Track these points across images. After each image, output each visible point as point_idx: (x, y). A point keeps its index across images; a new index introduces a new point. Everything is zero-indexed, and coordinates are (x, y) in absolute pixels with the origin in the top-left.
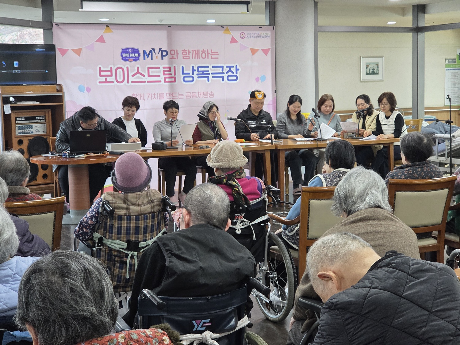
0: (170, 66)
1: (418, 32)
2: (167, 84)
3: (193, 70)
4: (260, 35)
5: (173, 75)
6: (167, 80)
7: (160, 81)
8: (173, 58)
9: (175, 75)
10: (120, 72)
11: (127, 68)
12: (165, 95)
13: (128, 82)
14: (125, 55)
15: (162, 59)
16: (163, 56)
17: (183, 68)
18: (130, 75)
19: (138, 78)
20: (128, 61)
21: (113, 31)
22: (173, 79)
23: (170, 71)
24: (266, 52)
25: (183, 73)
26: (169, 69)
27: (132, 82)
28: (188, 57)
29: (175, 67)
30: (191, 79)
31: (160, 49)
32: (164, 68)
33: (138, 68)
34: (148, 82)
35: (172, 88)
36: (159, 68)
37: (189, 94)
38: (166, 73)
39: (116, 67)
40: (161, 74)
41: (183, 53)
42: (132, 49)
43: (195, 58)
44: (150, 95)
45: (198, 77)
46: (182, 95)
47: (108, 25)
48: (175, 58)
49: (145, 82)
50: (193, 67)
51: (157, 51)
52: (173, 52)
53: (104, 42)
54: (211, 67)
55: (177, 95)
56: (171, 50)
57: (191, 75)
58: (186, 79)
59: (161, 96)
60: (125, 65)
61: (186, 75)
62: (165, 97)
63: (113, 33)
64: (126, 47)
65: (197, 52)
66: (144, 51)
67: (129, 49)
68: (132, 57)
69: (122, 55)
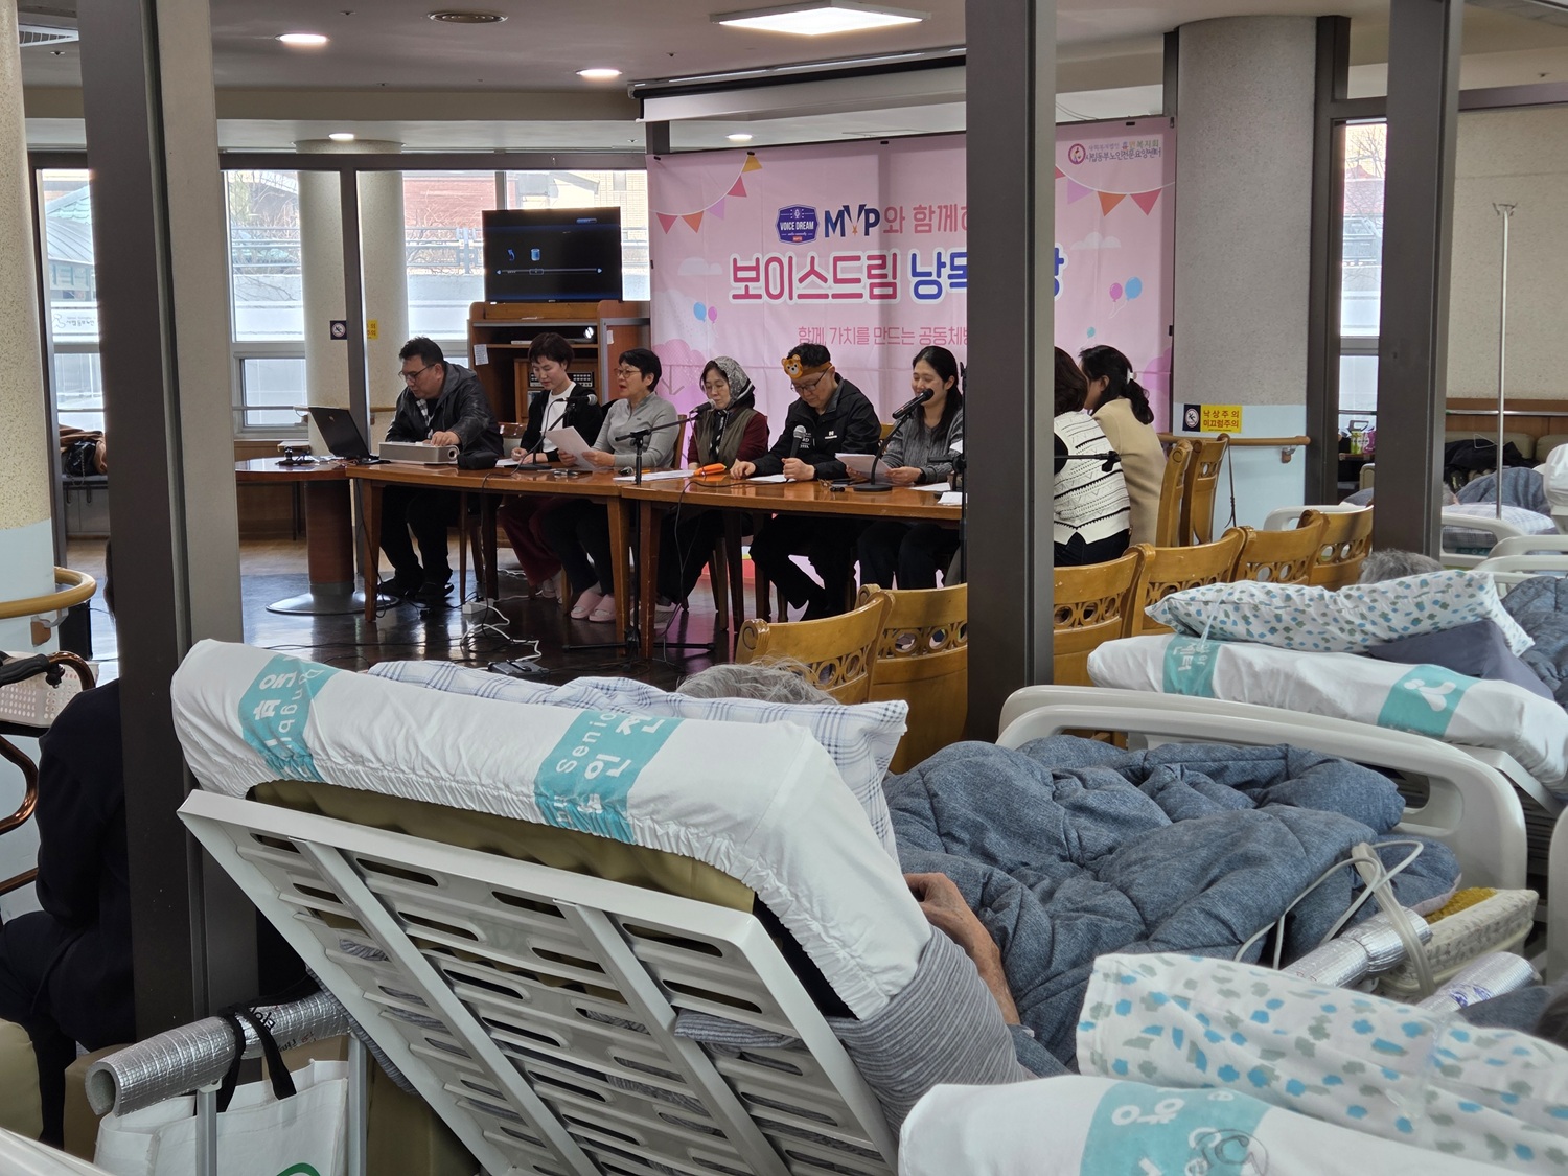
0: (884, 252)
2: (877, 302)
3: (941, 265)
4: (1128, 149)
5: (890, 279)
6: (877, 291)
7: (860, 296)
8: (890, 231)
9: (894, 277)
10: (774, 269)
11: (791, 259)
12: (871, 332)
13: (791, 298)
14: (786, 226)
15: (867, 234)
16: (868, 225)
17: (914, 256)
18: (796, 278)
19: (812, 285)
20: (792, 240)
21: (762, 163)
22: (889, 291)
23: (883, 266)
25: (915, 274)
26: (880, 262)
27: (800, 296)
28: (927, 228)
29: (895, 255)
30: (933, 290)
31: (862, 207)
32: (870, 258)
33: (813, 259)
34: (835, 296)
35: (886, 313)
36: (858, 258)
37: (928, 332)
38: (874, 272)
39: (766, 258)
40: (864, 275)
41: (916, 214)
42: (800, 208)
43: (945, 230)
44: (838, 331)
45: (952, 285)
46: (910, 332)
47: (752, 151)
48: (896, 231)
49: (826, 296)
50: (939, 254)
51: (854, 211)
52: (891, 215)
53: (744, 194)
55: (899, 331)
56: (889, 209)
57: (934, 277)
58: (923, 290)
59: (862, 336)
60: (787, 250)
61: (923, 278)
62: (872, 338)
63: (763, 169)
64: (787, 204)
65: (950, 212)
66: (827, 214)
67: (794, 209)
68: (801, 231)
69: (779, 226)
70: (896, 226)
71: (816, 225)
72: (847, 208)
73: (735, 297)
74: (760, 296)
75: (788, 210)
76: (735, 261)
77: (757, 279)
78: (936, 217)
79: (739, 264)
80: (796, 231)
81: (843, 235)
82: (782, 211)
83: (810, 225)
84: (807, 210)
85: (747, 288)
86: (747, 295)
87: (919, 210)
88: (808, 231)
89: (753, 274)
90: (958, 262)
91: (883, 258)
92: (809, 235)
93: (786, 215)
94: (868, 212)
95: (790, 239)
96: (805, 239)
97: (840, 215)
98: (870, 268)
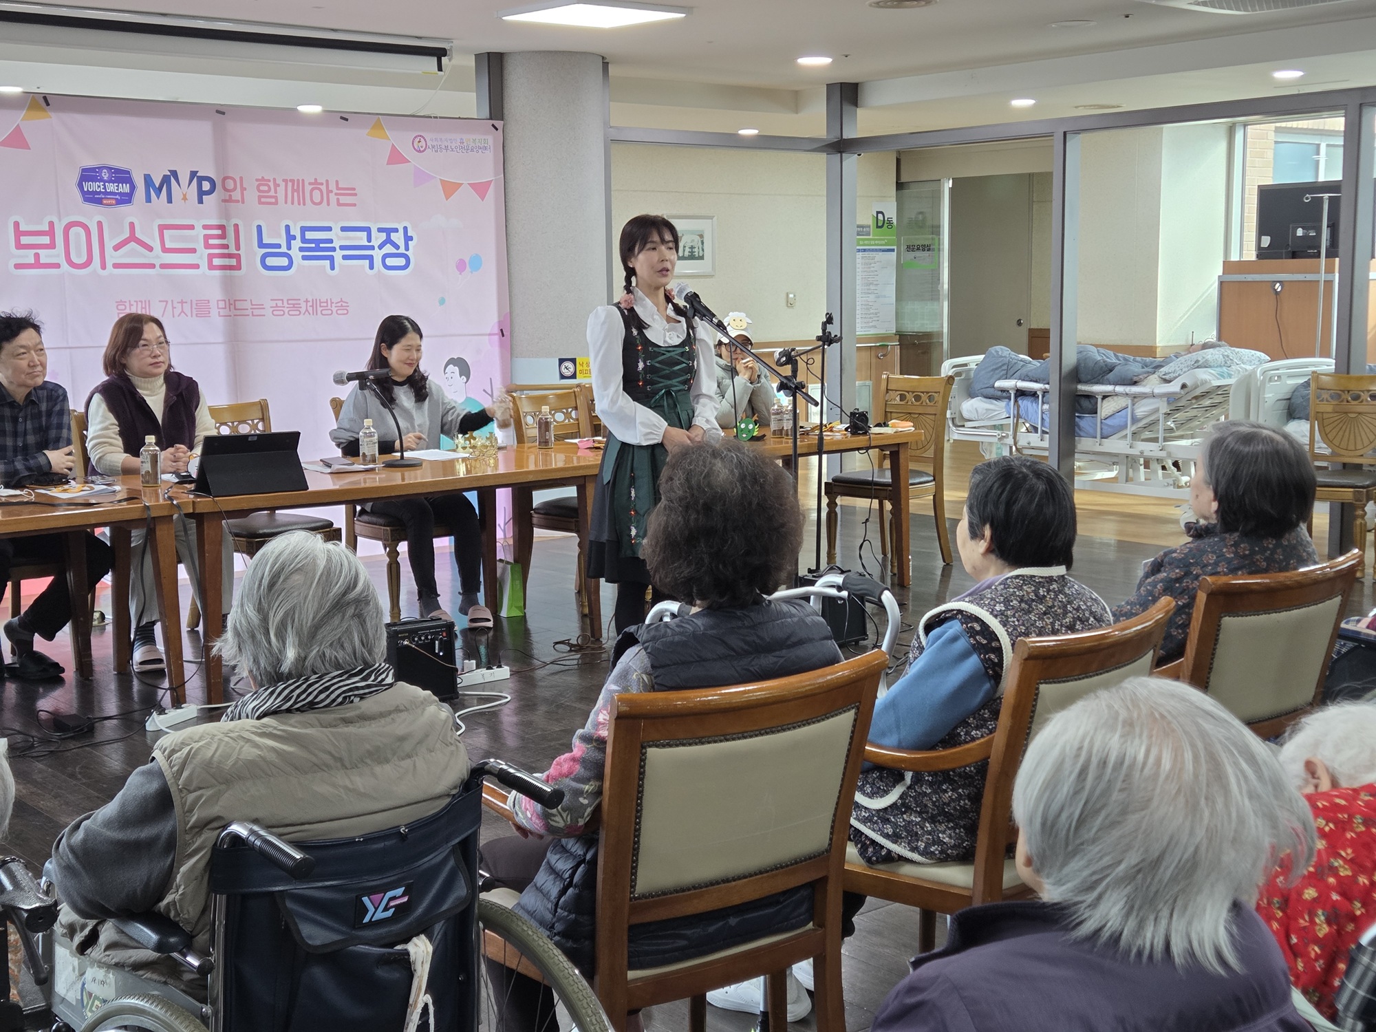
0: (224, 222)
1: (841, 152)
2: (217, 273)
3: (290, 237)
4: (465, 144)
5: (233, 250)
6: (216, 262)
7: (196, 266)
8: (228, 200)
9: (238, 248)
10: (78, 235)
11: (100, 224)
12: (213, 305)
13: (104, 267)
15: (201, 201)
16: (201, 194)
17: (259, 228)
18: (109, 244)
19: (132, 253)
20: (101, 203)
21: (51, 114)
22: (233, 262)
23: (223, 236)
24: (480, 189)
25: (261, 245)
26: (219, 232)
27: (116, 266)
28: (273, 200)
29: (236, 226)
30: (284, 262)
31: (193, 174)
32: (206, 227)
33: (132, 225)
34: (163, 266)
35: (228, 286)
36: (192, 227)
37: (280, 303)
38: (212, 242)
39: (65, 222)
40: (200, 245)
41: (258, 186)
42: (110, 169)
43: (293, 203)
44: (170, 303)
45: (304, 258)
46: (261, 307)
48: (237, 201)
49: (152, 266)
50: (288, 228)
51: (184, 177)
52: (230, 184)
53: (26, 146)
54: (336, 229)
55: (247, 305)
56: (225, 179)
57: (284, 249)
58: (271, 261)
59: (201, 309)
60: (93, 215)
61: (270, 249)
62: (214, 312)
63: (54, 120)
64: (90, 163)
65: (297, 187)
66: (148, 180)
67: (101, 168)
68: (112, 193)
69: (80, 186)
70: (236, 195)
71: (133, 188)
72: (174, 173)
73: (18, 266)
74: (57, 266)
75: (93, 170)
76: (17, 224)
77: (52, 246)
78: (281, 190)
79: (23, 228)
80: (106, 193)
81: (170, 201)
82: (84, 170)
83: (125, 188)
84: (118, 171)
85: (37, 256)
86: (37, 264)
87: (262, 182)
88: (120, 194)
89: (46, 240)
90: (309, 235)
91: (222, 227)
92: (126, 199)
93: (88, 175)
94: (201, 179)
95: (99, 202)
96: (119, 202)
97: (166, 180)
98: (207, 237)
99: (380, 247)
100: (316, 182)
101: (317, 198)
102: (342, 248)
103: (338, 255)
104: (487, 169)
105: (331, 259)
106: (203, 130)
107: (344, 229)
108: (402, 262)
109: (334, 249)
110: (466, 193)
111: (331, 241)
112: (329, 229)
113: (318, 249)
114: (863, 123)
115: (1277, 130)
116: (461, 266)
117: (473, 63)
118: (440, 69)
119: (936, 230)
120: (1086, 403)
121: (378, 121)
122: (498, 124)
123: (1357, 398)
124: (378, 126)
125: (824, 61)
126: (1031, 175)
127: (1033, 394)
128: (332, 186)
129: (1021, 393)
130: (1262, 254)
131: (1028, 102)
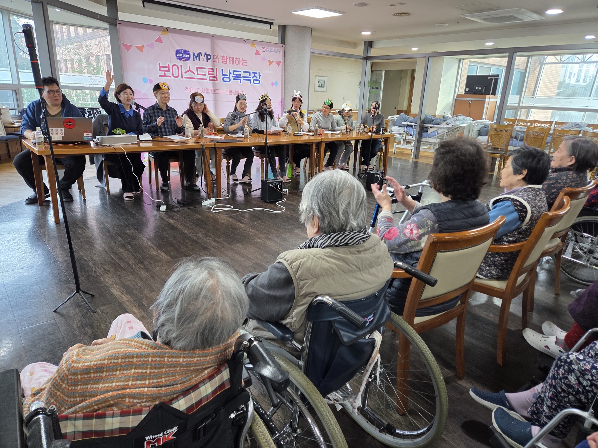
0: (213, 68)
1: (367, 60)
2: (211, 82)
3: (230, 73)
4: (275, 51)
5: (215, 76)
6: (211, 78)
7: (206, 79)
8: (214, 62)
9: (217, 75)
10: (175, 68)
11: (181, 66)
12: (210, 90)
13: (182, 78)
14: (179, 55)
15: (207, 61)
16: (207, 59)
17: (222, 70)
18: (183, 72)
19: (189, 74)
21: (168, 33)
22: (215, 79)
23: (213, 71)
24: (278, 63)
25: (223, 75)
26: (212, 70)
27: (185, 78)
28: (226, 62)
29: (216, 69)
30: (228, 80)
31: (205, 53)
32: (208, 69)
33: (189, 66)
34: (198, 79)
35: (214, 85)
36: (205, 68)
37: (227, 91)
38: (210, 73)
39: (172, 64)
40: (207, 74)
42: (184, 50)
43: (231, 64)
45: (233, 79)
46: (222, 92)
48: (216, 62)
49: (195, 78)
50: (229, 70)
51: (203, 54)
52: (215, 57)
53: (161, 42)
54: (242, 72)
55: (219, 91)
56: (214, 55)
57: (228, 76)
58: (225, 79)
59: (207, 91)
60: (179, 63)
61: (225, 76)
62: (211, 92)
63: (169, 35)
64: (179, 48)
65: (232, 59)
66: (194, 54)
67: (182, 50)
68: (184, 57)
69: (176, 54)
70: (217, 60)
71: (190, 56)
72: (201, 53)
73: (160, 76)
74: (170, 77)
75: (179, 50)
76: (159, 64)
77: (169, 71)
78: (228, 60)
79: (161, 65)
80: (183, 57)
81: (199, 61)
82: (177, 50)
83: (188, 56)
84: (186, 51)
85: (165, 73)
86: (165, 76)
87: (223, 57)
88: (187, 58)
89: (167, 69)
90: (235, 73)
91: (213, 69)
92: (188, 59)
93: (178, 52)
94: (208, 55)
95: (181, 59)
96: (186, 60)
97: (198, 54)
99: (253, 77)
100: (237, 58)
101: (237, 63)
102: (243, 77)
103: (242, 79)
104: (279, 57)
105: (240, 80)
106: (208, 41)
107: (244, 72)
108: (258, 82)
109: (241, 77)
110: (274, 64)
111: (240, 75)
112: (240, 71)
113: (237, 77)
114: (373, 52)
115: (470, 62)
116: (272, 84)
117: (277, 29)
118: (271, 28)
119: (380, 83)
120: (425, 129)
121: (253, 42)
122: (284, 45)
123: (501, 131)
124: (253, 44)
125: (368, 33)
126: (402, 70)
127: (411, 126)
128: (241, 60)
129: (408, 126)
130: (466, 93)
131: (416, 49)
